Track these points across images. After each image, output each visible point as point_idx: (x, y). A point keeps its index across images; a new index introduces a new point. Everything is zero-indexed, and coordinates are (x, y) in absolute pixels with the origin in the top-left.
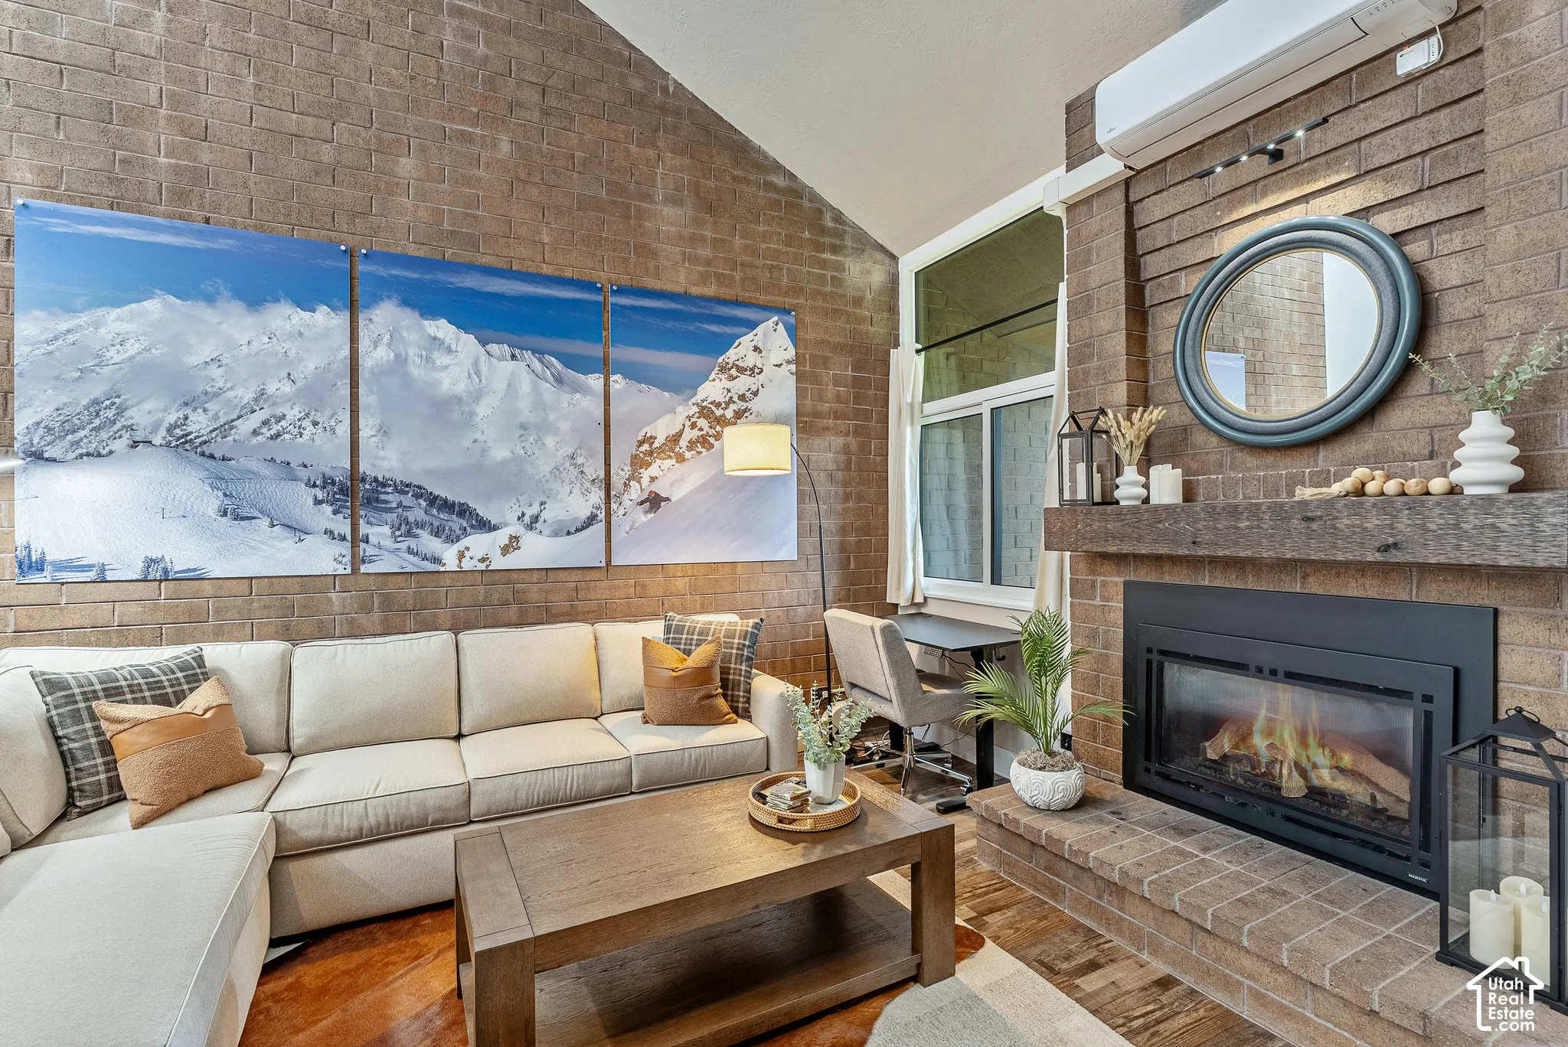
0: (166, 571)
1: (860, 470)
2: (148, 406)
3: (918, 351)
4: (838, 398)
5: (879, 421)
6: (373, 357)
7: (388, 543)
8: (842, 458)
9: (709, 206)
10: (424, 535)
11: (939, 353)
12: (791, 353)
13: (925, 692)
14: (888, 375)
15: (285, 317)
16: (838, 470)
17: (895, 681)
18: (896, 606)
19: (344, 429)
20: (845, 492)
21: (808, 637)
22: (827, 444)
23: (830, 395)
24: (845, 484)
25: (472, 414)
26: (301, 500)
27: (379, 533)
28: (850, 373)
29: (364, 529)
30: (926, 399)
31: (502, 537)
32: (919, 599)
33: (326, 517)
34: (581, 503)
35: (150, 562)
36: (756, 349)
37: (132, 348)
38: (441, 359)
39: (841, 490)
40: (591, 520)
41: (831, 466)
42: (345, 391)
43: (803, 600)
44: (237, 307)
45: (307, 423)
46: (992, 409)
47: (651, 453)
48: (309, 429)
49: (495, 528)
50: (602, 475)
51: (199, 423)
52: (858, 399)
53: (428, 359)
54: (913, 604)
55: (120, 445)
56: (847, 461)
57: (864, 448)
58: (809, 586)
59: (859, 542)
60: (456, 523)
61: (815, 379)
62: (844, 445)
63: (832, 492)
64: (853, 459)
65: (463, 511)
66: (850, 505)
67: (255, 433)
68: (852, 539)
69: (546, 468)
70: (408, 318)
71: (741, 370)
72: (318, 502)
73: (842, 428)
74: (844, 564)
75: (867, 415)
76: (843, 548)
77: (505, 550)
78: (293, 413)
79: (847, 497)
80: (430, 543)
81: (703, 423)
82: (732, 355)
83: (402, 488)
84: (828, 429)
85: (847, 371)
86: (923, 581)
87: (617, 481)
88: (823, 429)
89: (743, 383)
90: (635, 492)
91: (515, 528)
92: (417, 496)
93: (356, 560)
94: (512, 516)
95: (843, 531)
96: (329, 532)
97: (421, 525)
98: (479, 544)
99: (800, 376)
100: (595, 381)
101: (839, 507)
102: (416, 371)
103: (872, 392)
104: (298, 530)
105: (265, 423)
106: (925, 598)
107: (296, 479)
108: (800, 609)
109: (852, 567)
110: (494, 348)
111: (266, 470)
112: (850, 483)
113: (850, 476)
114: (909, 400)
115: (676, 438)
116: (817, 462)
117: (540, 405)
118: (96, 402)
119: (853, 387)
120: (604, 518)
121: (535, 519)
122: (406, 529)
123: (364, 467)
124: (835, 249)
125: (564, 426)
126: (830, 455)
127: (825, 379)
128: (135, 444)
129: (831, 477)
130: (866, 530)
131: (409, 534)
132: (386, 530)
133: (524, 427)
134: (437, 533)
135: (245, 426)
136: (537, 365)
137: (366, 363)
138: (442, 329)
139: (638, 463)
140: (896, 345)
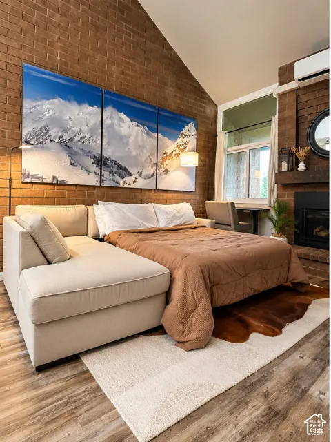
0: (57, 181)
2: (54, 130)
6: (107, 122)
7: (108, 177)
9: (179, 88)
10: (116, 175)
12: (195, 133)
15: (87, 108)
19: (99, 142)
25: (128, 141)
26: (88, 162)
27: (106, 174)
29: (103, 172)
31: (133, 178)
33: (94, 168)
34: (151, 171)
35: (54, 177)
36: (189, 130)
37: (51, 113)
38: (122, 124)
40: (152, 176)
42: (100, 131)
44: (75, 103)
45: (91, 139)
46: (250, 150)
47: (166, 157)
48: (91, 142)
49: (132, 175)
50: (156, 162)
51: (66, 137)
53: (119, 124)
55: (47, 141)
60: (124, 173)
65: (125, 169)
67: (79, 141)
69: (144, 159)
70: (115, 111)
71: (185, 136)
72: (93, 163)
77: (134, 182)
78: (88, 136)
80: (117, 178)
81: (177, 150)
82: (183, 131)
83: (112, 161)
85: (206, 138)
87: (159, 164)
89: (186, 139)
90: (162, 169)
91: (137, 176)
92: (115, 164)
93: (101, 181)
94: (136, 173)
96: (95, 172)
97: (116, 173)
98: (129, 179)
99: (197, 139)
100: (155, 134)
102: (116, 127)
104: (88, 171)
105: (81, 138)
107: (87, 155)
110: (133, 122)
111: (81, 152)
115: (171, 154)
117: (143, 140)
118: (42, 128)
120: (155, 176)
121: (141, 173)
122: (112, 173)
123: (103, 154)
124: (204, 103)
125: (148, 147)
128: (51, 141)
131: (113, 175)
132: (108, 173)
133: (139, 146)
134: (119, 175)
135: (76, 139)
136: (143, 129)
137: (105, 123)
138: (122, 115)
139: (164, 159)
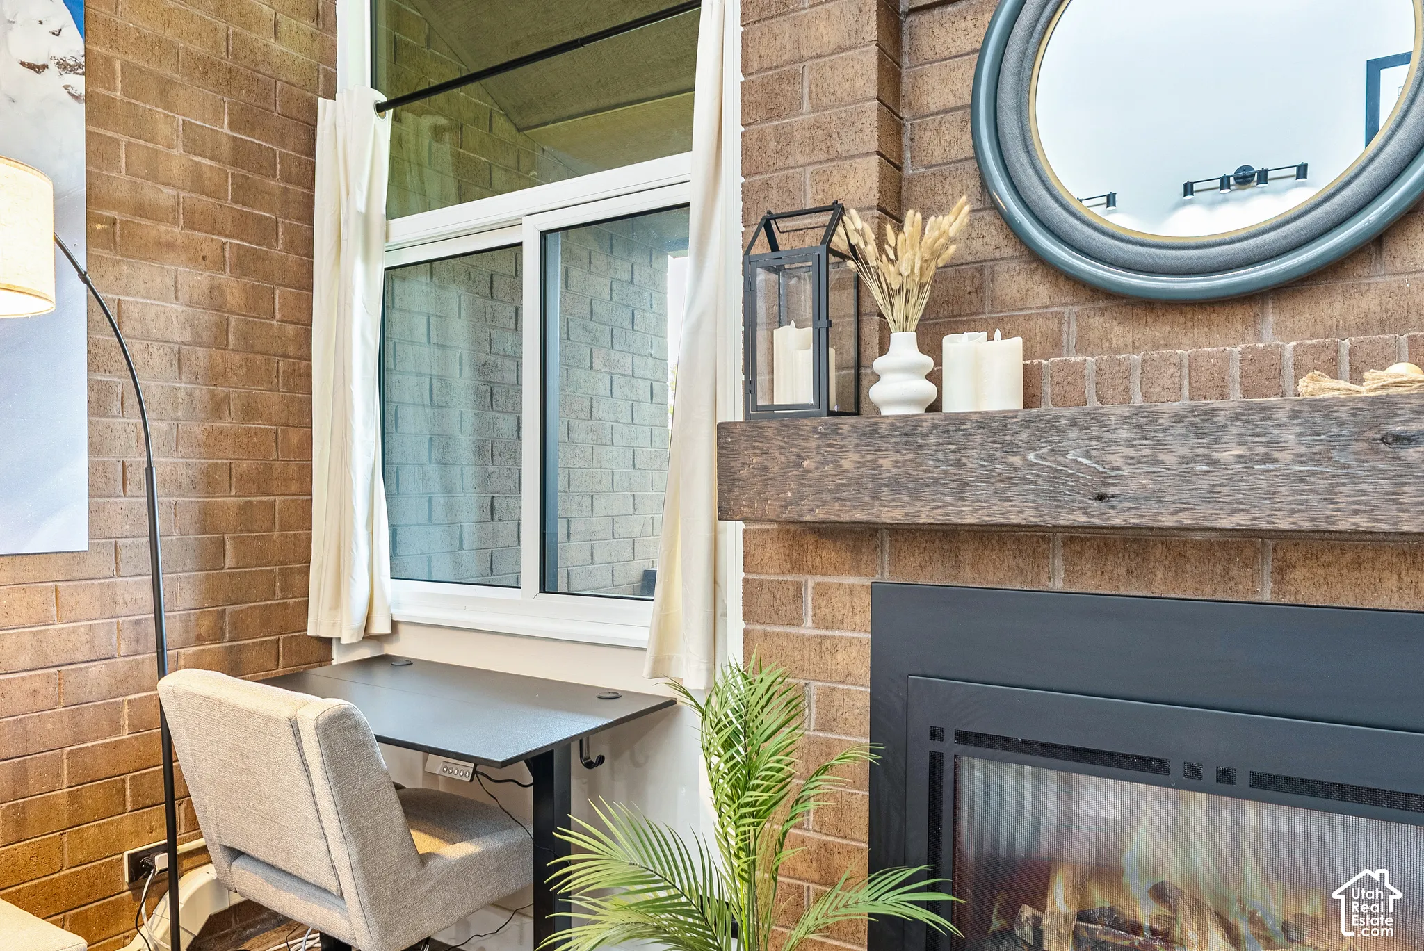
1: (248, 347)
3: (380, 108)
4: (196, 180)
5: (290, 247)
8: (207, 318)
11: (423, 121)
12: (74, 44)
13: (424, 859)
14: (312, 153)
16: (200, 345)
17: (354, 850)
18: (327, 642)
20: (213, 396)
21: (117, 730)
22: (169, 281)
23: (176, 169)
24: (215, 376)
28: (226, 129)
30: (390, 216)
32: (381, 626)
39: (202, 391)
41: (179, 334)
43: (102, 647)
46: (544, 234)
52: (244, 191)
54: (369, 637)
56: (217, 325)
57: (257, 302)
58: (119, 611)
59: (245, 508)
61: (141, 128)
62: (211, 289)
63: (182, 394)
64: (233, 323)
66: (226, 424)
68: (230, 501)
73: (206, 249)
74: (212, 558)
75: (266, 231)
76: (207, 520)
79: (217, 407)
84: (170, 246)
85: (217, 120)
86: (391, 589)
88: (159, 244)
95: (209, 482)
99: (96, 108)
101: (197, 429)
103: (276, 184)
106: (394, 625)
108: (97, 671)
109: (229, 562)
112: (224, 375)
113: (225, 359)
114: (361, 206)
116: (142, 320)
119: (234, 163)
126: (176, 309)
127: (164, 129)
129: (180, 361)
130: (262, 481)
140: (331, 94)
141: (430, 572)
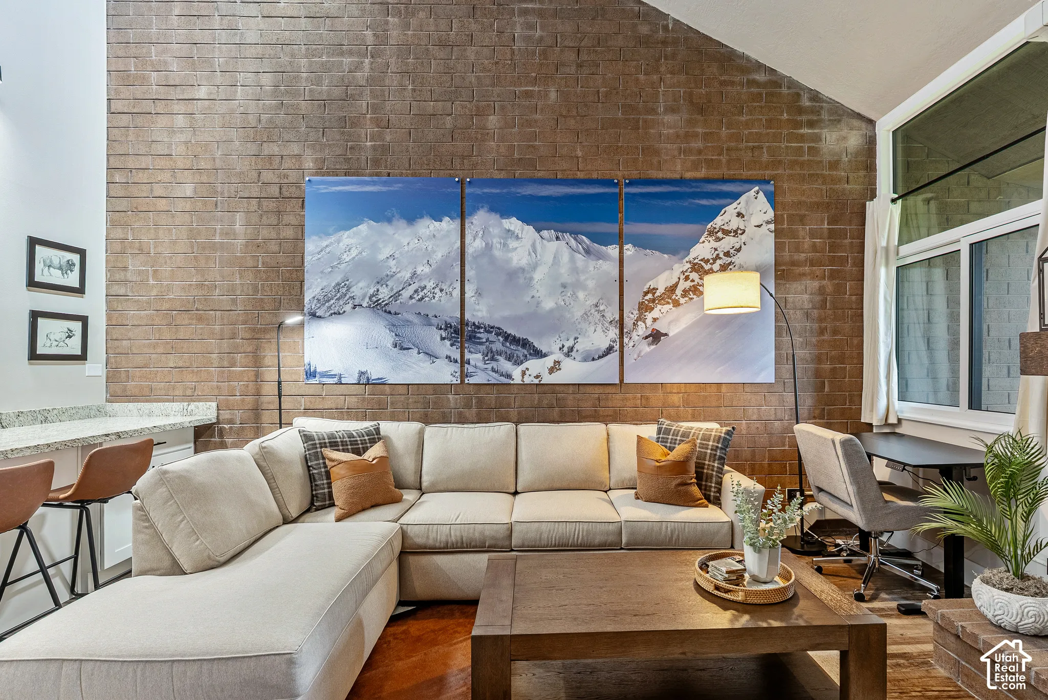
0: (368, 379)
1: (835, 308)
2: (361, 285)
3: (894, 201)
4: (814, 248)
5: (854, 264)
6: (474, 245)
7: (480, 364)
8: (818, 298)
9: (700, 109)
10: (502, 359)
11: (917, 200)
12: (771, 214)
13: (887, 502)
14: (864, 224)
15: (427, 227)
16: (815, 309)
17: (855, 488)
18: (871, 425)
19: (457, 293)
20: (820, 327)
21: (784, 445)
22: (803, 287)
23: (806, 246)
24: (821, 320)
25: (531, 279)
26: (434, 338)
27: (475, 358)
28: (826, 226)
29: (467, 356)
30: (901, 242)
31: (549, 362)
32: (892, 420)
33: (447, 349)
34: (602, 338)
35: (362, 373)
36: (739, 215)
37: (354, 253)
38: (513, 244)
39: (816, 326)
40: (610, 350)
41: (807, 305)
42: (458, 270)
43: (779, 416)
44: (402, 223)
45: (437, 290)
47: (653, 301)
48: (439, 294)
49: (545, 355)
50: (617, 318)
51: (384, 294)
52: (833, 248)
53: (505, 245)
54: (887, 424)
55: (348, 308)
56: (822, 301)
57: (839, 290)
58: (785, 404)
59: (833, 370)
60: (521, 352)
61: (793, 234)
62: (820, 287)
63: (808, 328)
64: (828, 299)
65: (525, 343)
66: (826, 337)
67: (411, 298)
68: (827, 366)
69: (578, 313)
70: (494, 218)
71: (726, 233)
72: (443, 339)
73: (818, 273)
74: (820, 388)
75: (843, 261)
76: (818, 374)
77: (551, 370)
78: (430, 285)
79: (822, 331)
80: (505, 365)
81: (694, 276)
82: (718, 221)
83: (489, 329)
84: (804, 274)
85: (823, 223)
86: (897, 404)
87: (628, 322)
88: (800, 275)
89: (729, 242)
90: (642, 330)
91: (557, 356)
92: (498, 334)
93: (464, 375)
94: (556, 348)
95: (819, 359)
96: (448, 357)
97: (500, 353)
98: (535, 367)
99: (778, 233)
100: (613, 251)
101: (814, 340)
102: (497, 253)
103: (848, 241)
104: (432, 356)
105: (416, 291)
106: (899, 420)
107: (430, 325)
108: (777, 423)
109: (826, 390)
110: (545, 233)
111: (415, 320)
112: (825, 319)
113: (825, 313)
114: (884, 244)
115: (672, 289)
116: (793, 302)
117: (575, 270)
118: (338, 284)
119: (829, 238)
120: (618, 349)
121: (571, 349)
122: (491, 355)
123: (467, 316)
124: (811, 124)
125: (591, 284)
126: (806, 297)
127: (801, 233)
128: (355, 307)
129: (807, 315)
130: (841, 359)
131: (493, 359)
132: (479, 356)
133: (564, 286)
134: (509, 358)
135: (406, 294)
136: (573, 243)
137: (469, 250)
138: (513, 224)
139: (644, 308)
140: (873, 197)
141: (928, 400)
